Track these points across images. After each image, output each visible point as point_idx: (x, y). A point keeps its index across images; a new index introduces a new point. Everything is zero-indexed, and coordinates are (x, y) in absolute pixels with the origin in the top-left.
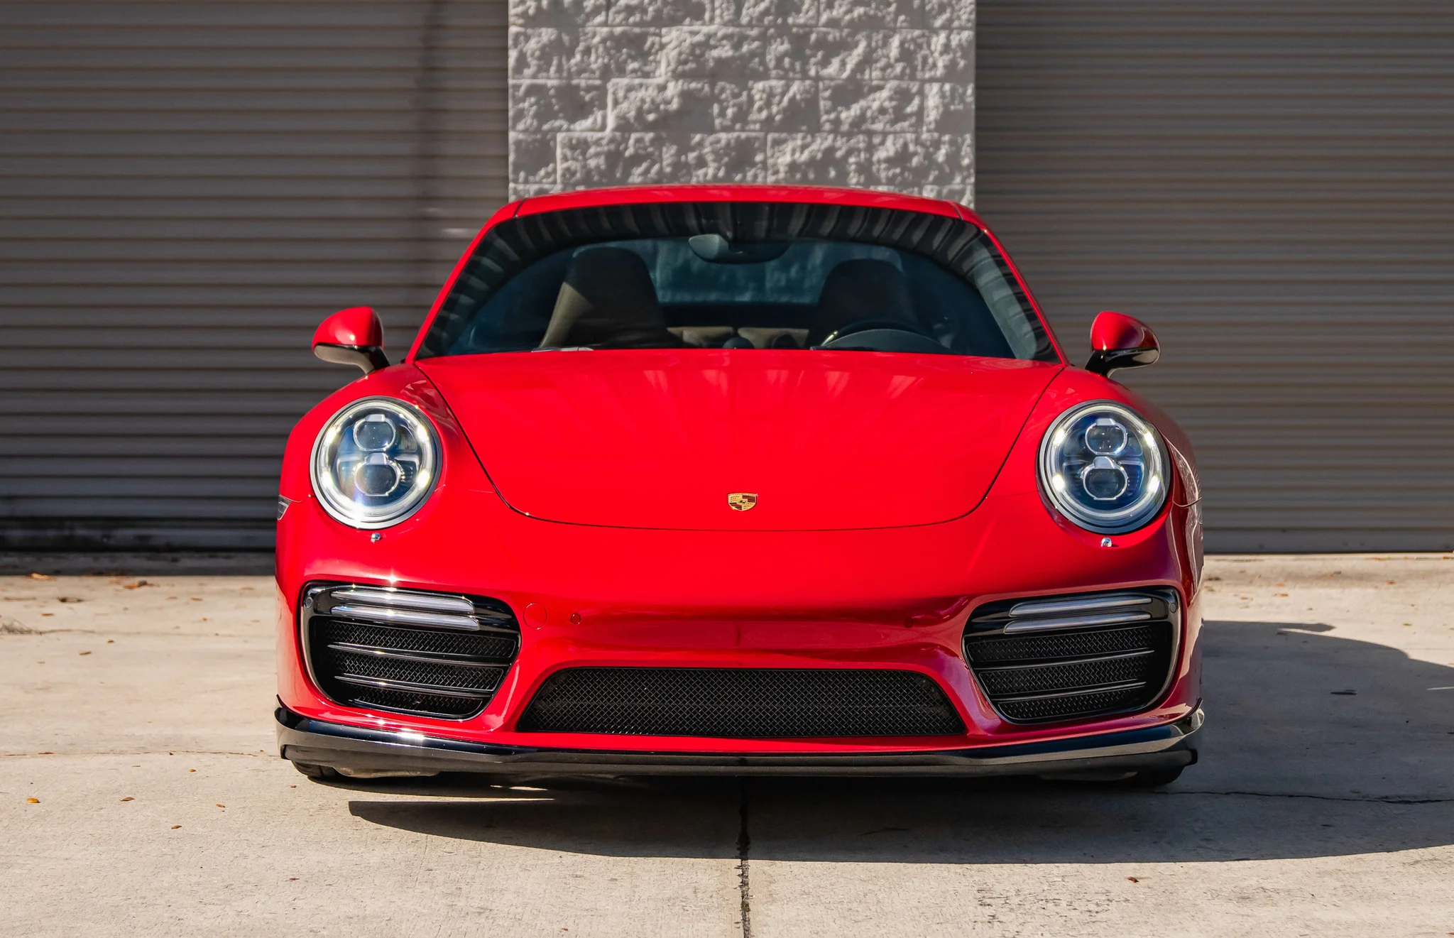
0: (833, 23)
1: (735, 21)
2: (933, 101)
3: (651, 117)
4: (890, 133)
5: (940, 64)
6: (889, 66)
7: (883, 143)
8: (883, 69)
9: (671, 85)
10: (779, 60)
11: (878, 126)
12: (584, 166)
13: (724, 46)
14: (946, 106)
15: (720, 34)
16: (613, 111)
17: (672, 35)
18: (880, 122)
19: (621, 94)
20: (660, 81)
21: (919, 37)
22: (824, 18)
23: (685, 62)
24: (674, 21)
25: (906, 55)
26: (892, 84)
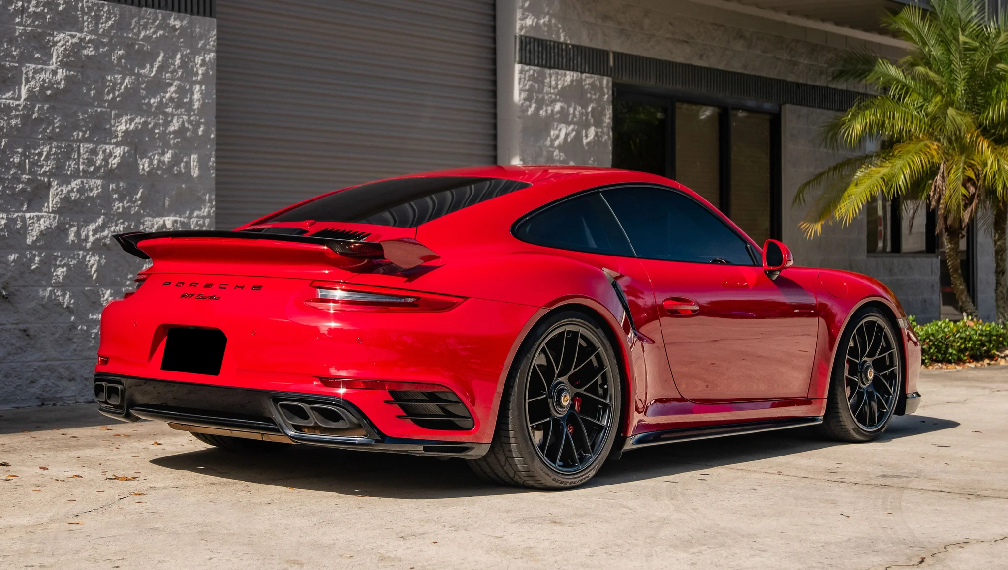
0: (147, 39)
1: (94, 32)
2: (197, 96)
3: (49, 93)
4: (175, 115)
5: (200, 72)
6: (175, 71)
7: (171, 121)
8: (172, 72)
9: (60, 71)
10: (120, 58)
11: (169, 110)
12: (9, 124)
13: (89, 47)
14: (203, 99)
15: (87, 39)
16: (25, 86)
17: (60, 37)
18: (170, 107)
19: (31, 74)
20: (53, 67)
21: (189, 53)
22: (143, 34)
23: (68, 56)
24: (61, 28)
25: (184, 65)
26: (176, 83)
